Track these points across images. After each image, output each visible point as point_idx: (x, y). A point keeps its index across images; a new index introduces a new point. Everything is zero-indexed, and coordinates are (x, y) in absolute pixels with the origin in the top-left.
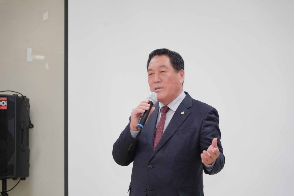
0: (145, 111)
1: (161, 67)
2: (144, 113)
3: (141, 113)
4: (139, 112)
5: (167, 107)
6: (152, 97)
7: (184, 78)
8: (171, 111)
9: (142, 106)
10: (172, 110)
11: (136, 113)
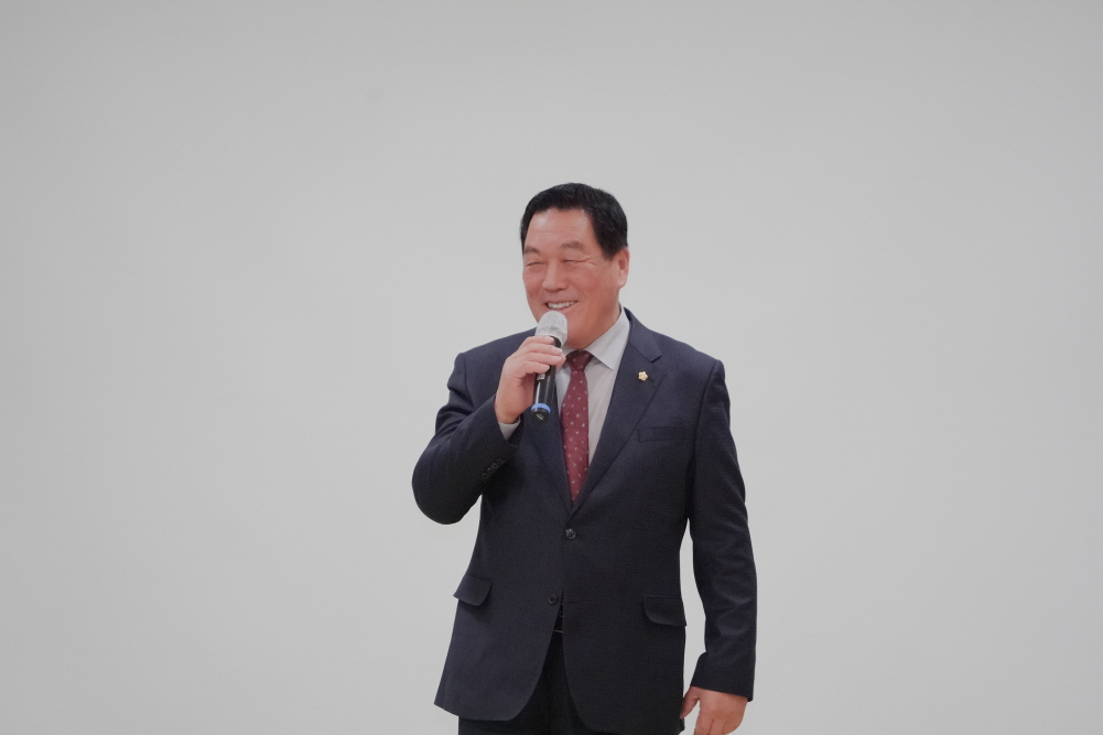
0: (548, 367)
1: (566, 246)
2: (547, 373)
3: (537, 375)
4: (531, 371)
5: (586, 352)
6: (558, 326)
7: (627, 272)
8: (598, 367)
9: (535, 351)
10: (600, 362)
11: (523, 374)
